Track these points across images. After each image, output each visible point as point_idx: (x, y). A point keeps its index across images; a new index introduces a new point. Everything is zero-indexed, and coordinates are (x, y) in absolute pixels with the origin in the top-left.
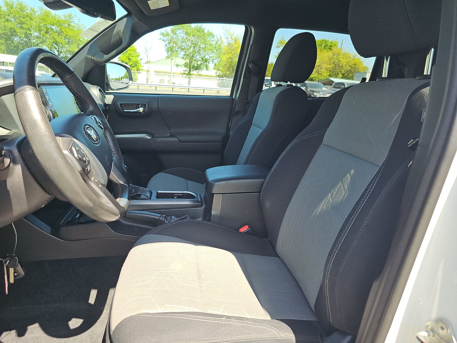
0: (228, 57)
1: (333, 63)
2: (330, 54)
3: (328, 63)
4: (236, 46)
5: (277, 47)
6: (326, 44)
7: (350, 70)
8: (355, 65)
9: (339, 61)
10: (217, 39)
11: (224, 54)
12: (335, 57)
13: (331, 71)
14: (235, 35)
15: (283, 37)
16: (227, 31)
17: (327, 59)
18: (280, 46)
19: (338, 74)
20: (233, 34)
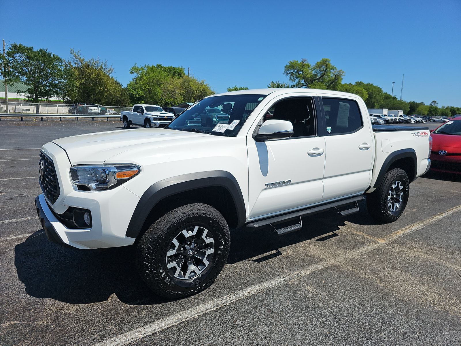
0: (80, 82)
1: (185, 88)
2: (181, 80)
3: (181, 89)
4: (89, 72)
5: (130, 73)
6: (175, 71)
7: (200, 95)
8: (204, 90)
9: (191, 87)
10: (65, 63)
11: (76, 79)
12: (186, 83)
13: (184, 96)
14: (85, 60)
15: (136, 64)
16: (75, 56)
17: (180, 86)
18: (133, 72)
19: (191, 99)
20: (84, 60)
